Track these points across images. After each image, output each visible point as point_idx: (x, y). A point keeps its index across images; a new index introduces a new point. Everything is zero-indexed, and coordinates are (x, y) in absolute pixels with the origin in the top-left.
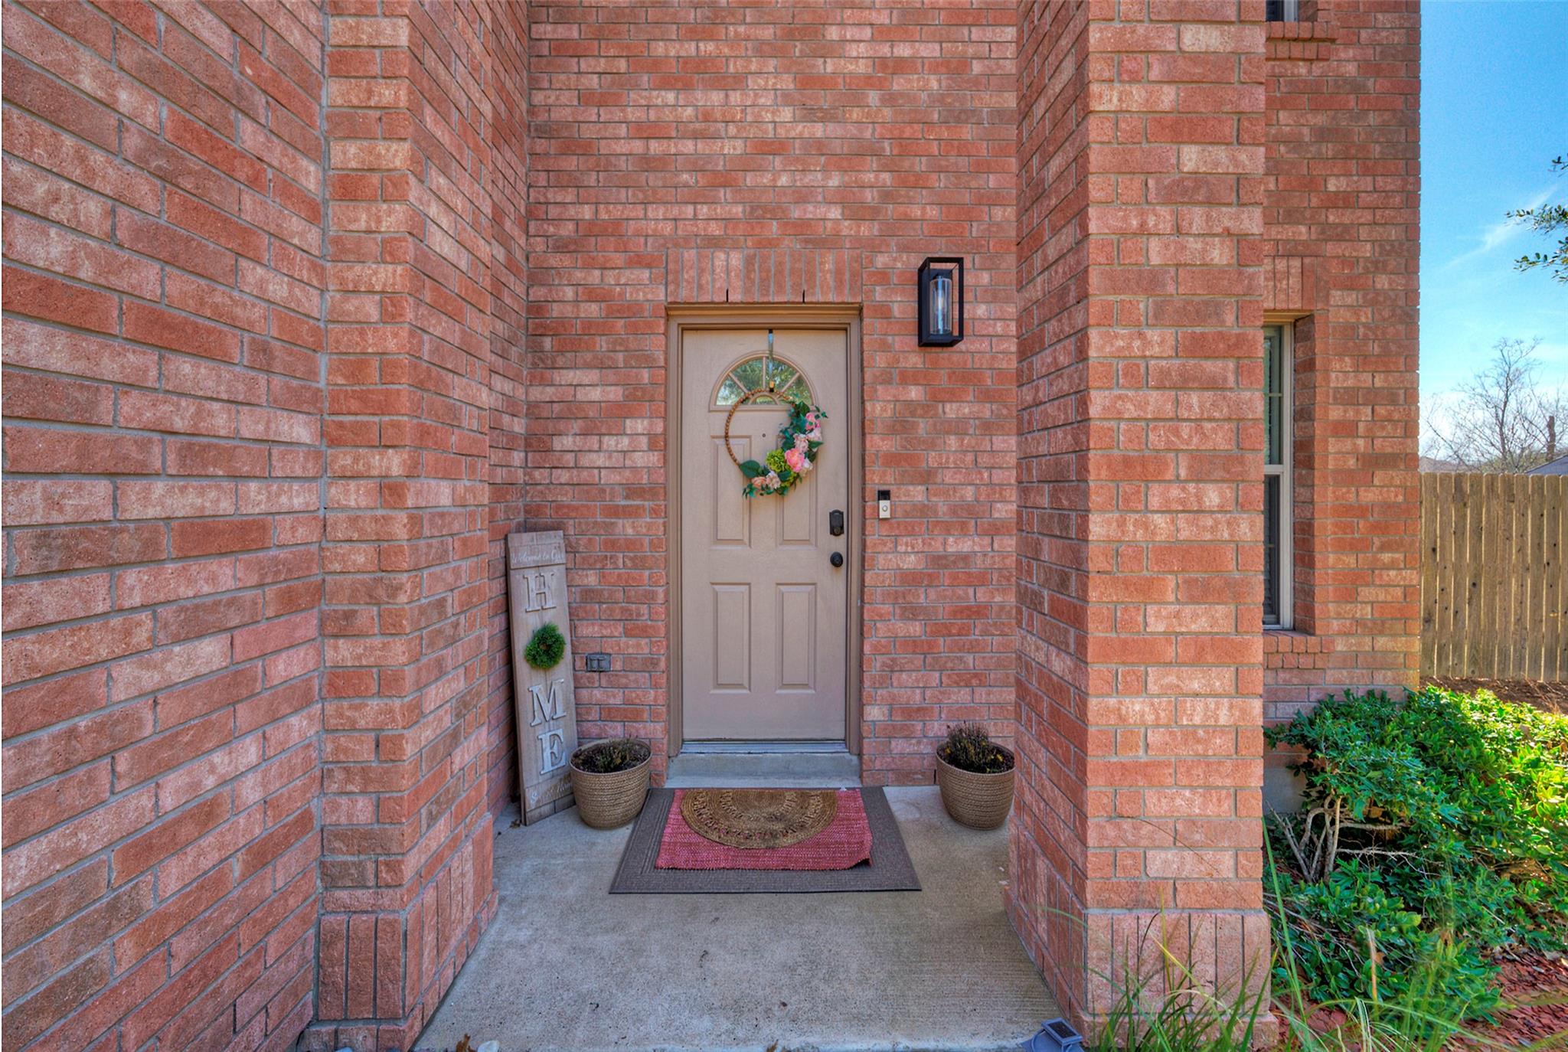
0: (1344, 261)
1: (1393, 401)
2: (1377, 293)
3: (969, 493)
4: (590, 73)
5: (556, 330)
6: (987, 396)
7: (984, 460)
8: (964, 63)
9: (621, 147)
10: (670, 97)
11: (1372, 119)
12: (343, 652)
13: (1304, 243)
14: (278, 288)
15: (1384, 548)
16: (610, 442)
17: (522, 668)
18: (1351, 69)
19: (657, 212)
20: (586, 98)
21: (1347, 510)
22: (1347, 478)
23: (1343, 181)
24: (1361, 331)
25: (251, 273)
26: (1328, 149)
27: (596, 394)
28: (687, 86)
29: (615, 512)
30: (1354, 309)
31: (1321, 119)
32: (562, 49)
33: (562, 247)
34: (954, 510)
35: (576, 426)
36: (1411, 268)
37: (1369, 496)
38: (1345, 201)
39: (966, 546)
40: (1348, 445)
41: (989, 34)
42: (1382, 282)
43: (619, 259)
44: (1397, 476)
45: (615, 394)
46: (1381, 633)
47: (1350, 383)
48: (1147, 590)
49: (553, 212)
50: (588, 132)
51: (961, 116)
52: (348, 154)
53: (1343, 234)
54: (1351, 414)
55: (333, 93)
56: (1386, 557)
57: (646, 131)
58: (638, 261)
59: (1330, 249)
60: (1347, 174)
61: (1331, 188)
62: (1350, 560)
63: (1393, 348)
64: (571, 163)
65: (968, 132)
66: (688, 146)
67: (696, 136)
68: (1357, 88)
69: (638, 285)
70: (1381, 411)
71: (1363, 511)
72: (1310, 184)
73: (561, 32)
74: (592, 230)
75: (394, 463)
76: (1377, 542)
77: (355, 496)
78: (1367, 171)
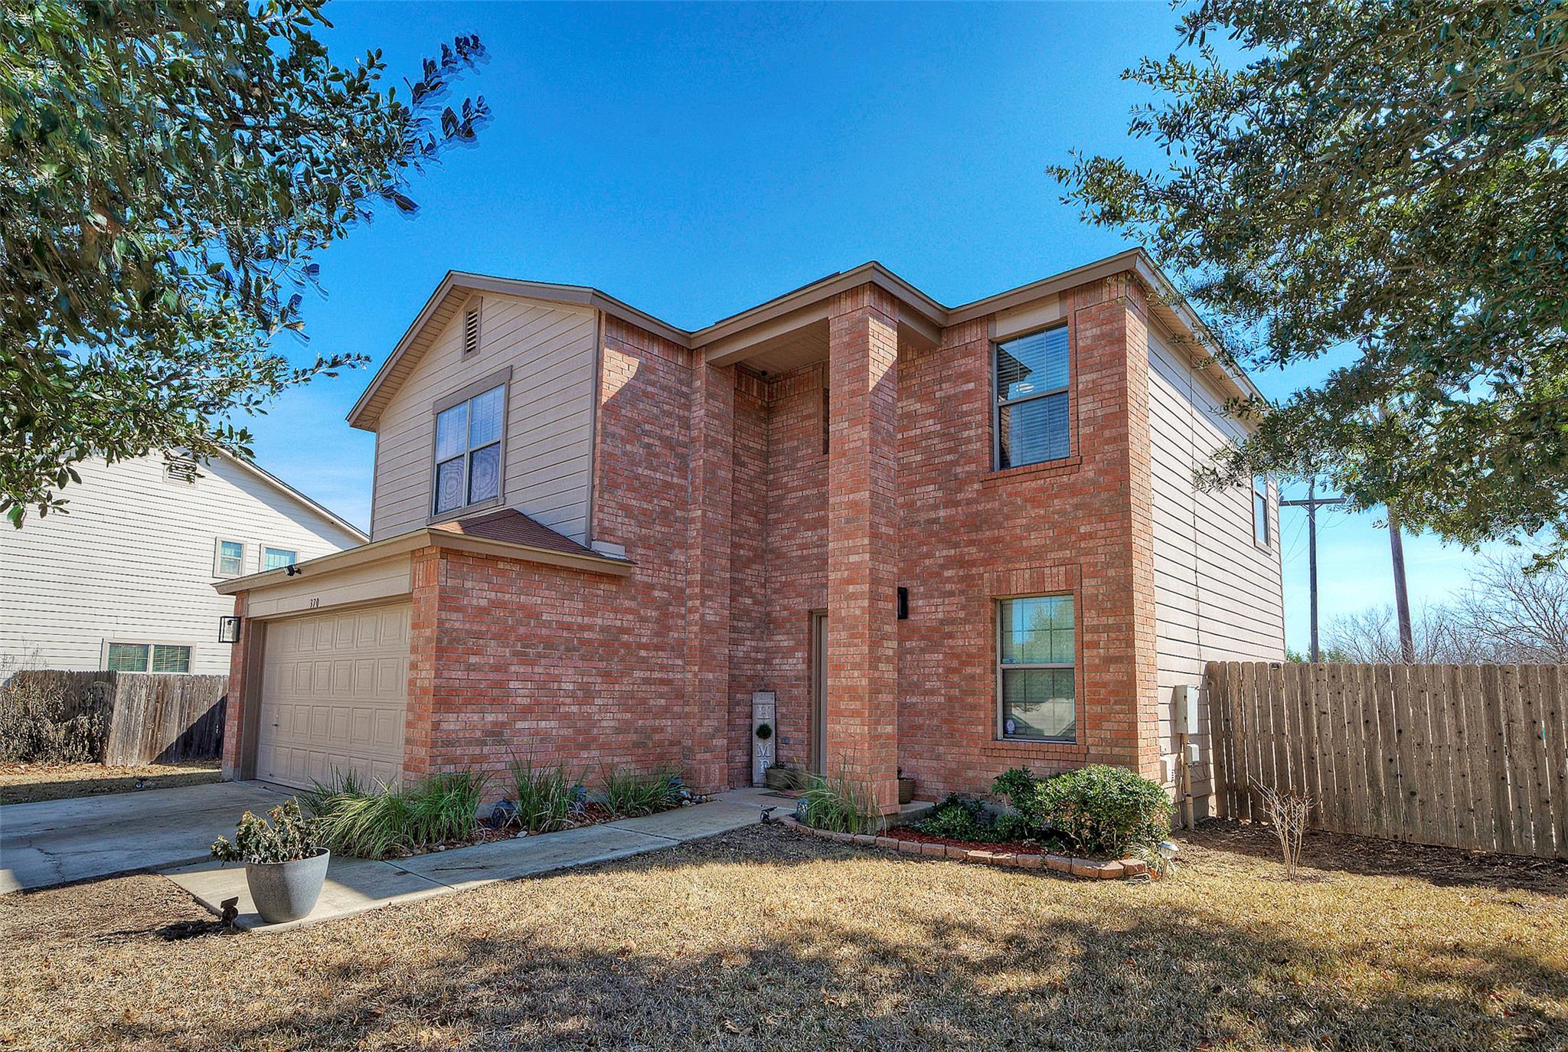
0: (1090, 565)
1: (1120, 630)
2: (1109, 578)
3: (915, 678)
4: (785, 528)
5: (774, 621)
6: (922, 638)
7: (921, 664)
8: (913, 503)
9: (794, 554)
10: (810, 533)
11: (1104, 495)
12: (687, 709)
13: (1070, 559)
14: (676, 635)
15: (1116, 703)
16: (790, 660)
17: (755, 737)
18: (1091, 474)
19: (805, 576)
20: (784, 538)
21: (1096, 684)
22: (1096, 668)
23: (1089, 527)
24: (1100, 597)
25: (671, 633)
26: (1080, 513)
27: (786, 644)
28: (815, 529)
29: (792, 686)
30: (1096, 587)
31: (1075, 500)
32: (777, 521)
33: (776, 591)
34: (909, 685)
35: (780, 655)
36: (1128, 563)
37: (1107, 677)
38: (1090, 536)
39: (914, 700)
40: (1095, 652)
41: (923, 489)
42: (1111, 572)
43: (793, 595)
44: (1123, 667)
45: (792, 643)
46: (1116, 746)
47: (1095, 623)
48: (840, 698)
49: (774, 580)
50: (784, 550)
51: (913, 524)
52: (690, 604)
53: (1088, 552)
54: (1096, 638)
55: (688, 591)
56: (1117, 707)
57: (802, 547)
58: (798, 595)
59: (1082, 560)
60: (1090, 523)
61: (1082, 531)
62: (1098, 709)
63: (1119, 604)
64: (778, 562)
65: (915, 530)
66: (815, 551)
67: (818, 546)
68: (1094, 482)
69: (799, 604)
70: (1113, 635)
71: (1105, 685)
72: (1071, 531)
73: (776, 516)
74: (785, 585)
75: (696, 668)
76: (1112, 701)
77: (690, 676)
78: (1102, 520)
